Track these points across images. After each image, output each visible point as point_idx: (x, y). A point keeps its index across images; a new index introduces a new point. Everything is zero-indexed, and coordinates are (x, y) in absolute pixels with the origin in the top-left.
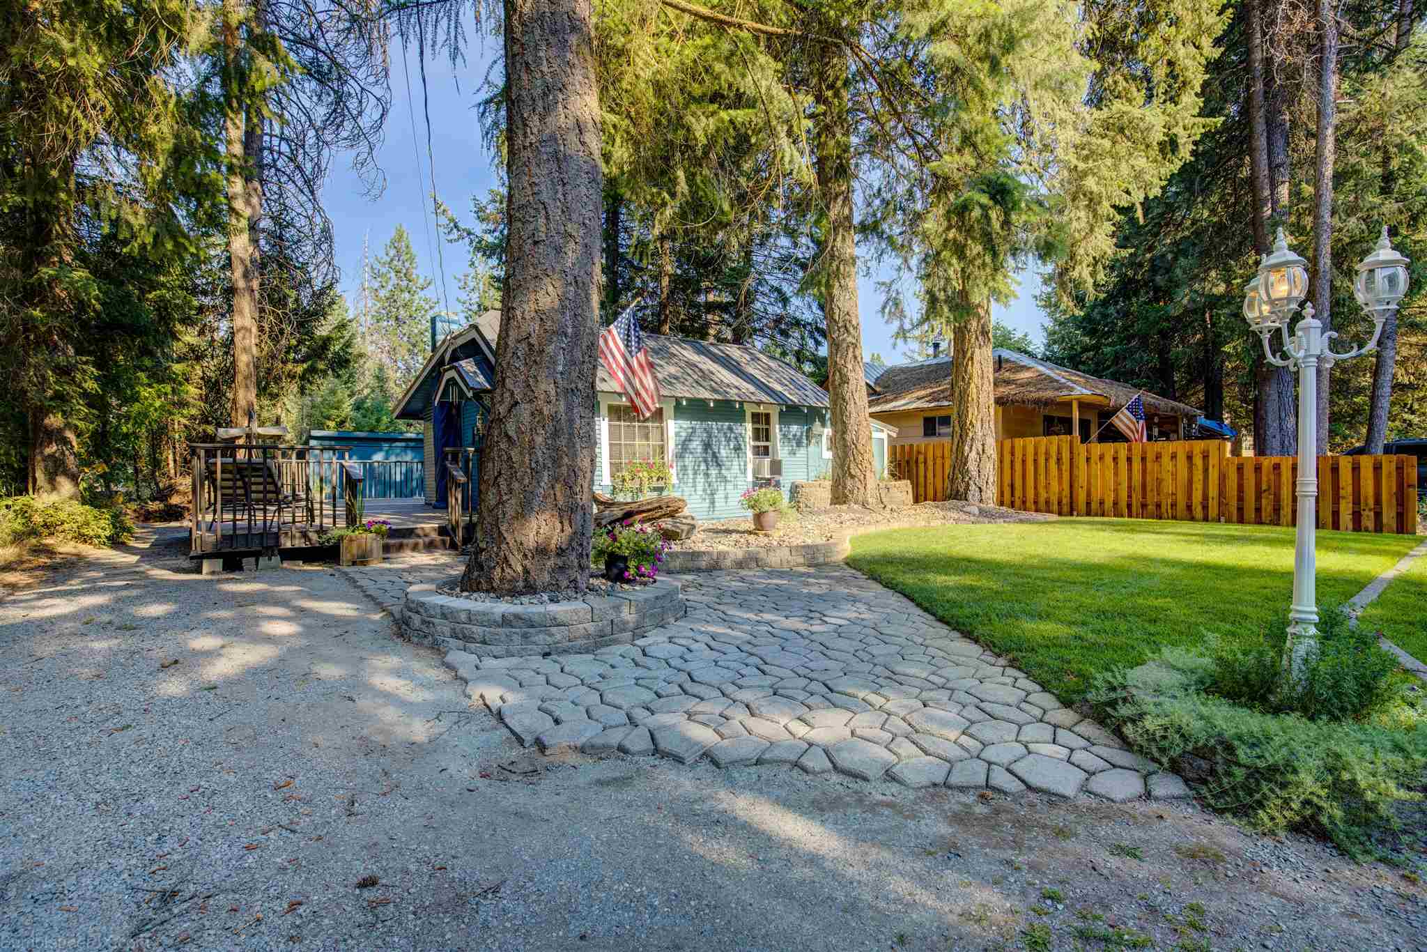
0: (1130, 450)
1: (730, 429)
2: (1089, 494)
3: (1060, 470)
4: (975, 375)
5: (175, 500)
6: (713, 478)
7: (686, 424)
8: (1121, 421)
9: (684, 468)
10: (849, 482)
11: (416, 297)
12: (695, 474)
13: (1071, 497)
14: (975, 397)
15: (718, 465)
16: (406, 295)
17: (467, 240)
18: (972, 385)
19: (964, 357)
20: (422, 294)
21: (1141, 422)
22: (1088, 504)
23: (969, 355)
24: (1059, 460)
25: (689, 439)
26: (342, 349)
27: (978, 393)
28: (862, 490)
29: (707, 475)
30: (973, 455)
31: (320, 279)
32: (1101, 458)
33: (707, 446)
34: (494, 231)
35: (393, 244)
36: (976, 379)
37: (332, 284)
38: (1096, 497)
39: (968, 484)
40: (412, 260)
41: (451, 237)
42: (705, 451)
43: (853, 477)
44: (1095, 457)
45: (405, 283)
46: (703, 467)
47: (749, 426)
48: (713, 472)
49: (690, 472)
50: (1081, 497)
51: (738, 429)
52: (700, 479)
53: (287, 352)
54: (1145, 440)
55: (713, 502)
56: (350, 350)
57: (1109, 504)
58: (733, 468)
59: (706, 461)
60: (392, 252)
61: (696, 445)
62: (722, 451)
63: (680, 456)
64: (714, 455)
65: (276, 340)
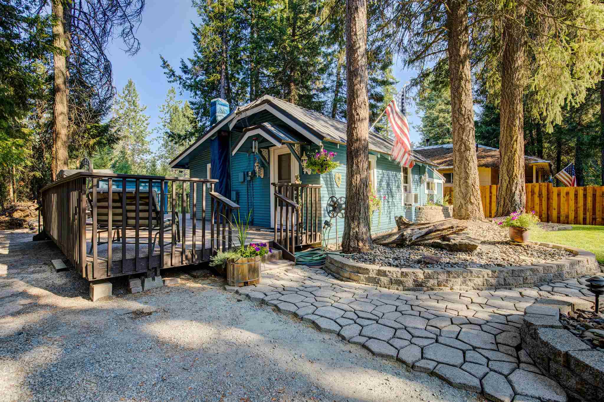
0: (585, 190)
1: (396, 175)
2: (559, 213)
3: (541, 200)
5: (17, 215)
6: (390, 204)
7: (380, 172)
8: (561, 176)
9: (381, 198)
10: (470, 207)
11: (138, 114)
12: (384, 201)
13: (548, 214)
15: (392, 196)
16: (133, 113)
17: (178, 82)
18: (517, 155)
19: (512, 140)
20: (141, 113)
21: (573, 177)
22: (559, 218)
23: (515, 138)
24: (540, 195)
25: (382, 180)
26: (115, 132)
27: (519, 159)
28: (478, 211)
29: (388, 202)
30: (517, 192)
31: (104, 93)
32: (567, 194)
33: (388, 185)
34: (191, 79)
35: (127, 86)
36: (518, 152)
37: (111, 97)
38: (563, 213)
40: (136, 96)
41: (170, 79)
42: (387, 187)
43: (472, 204)
44: (563, 194)
45: (133, 107)
46: (387, 197)
47: (402, 175)
48: (390, 200)
50: (555, 214)
51: (399, 176)
52: (386, 204)
53: (84, 133)
54: (575, 185)
55: (390, 218)
56: (119, 133)
57: (572, 216)
59: (388, 194)
60: (126, 92)
61: (384, 184)
62: (393, 188)
63: (379, 191)
64: (391, 191)
65: (78, 124)
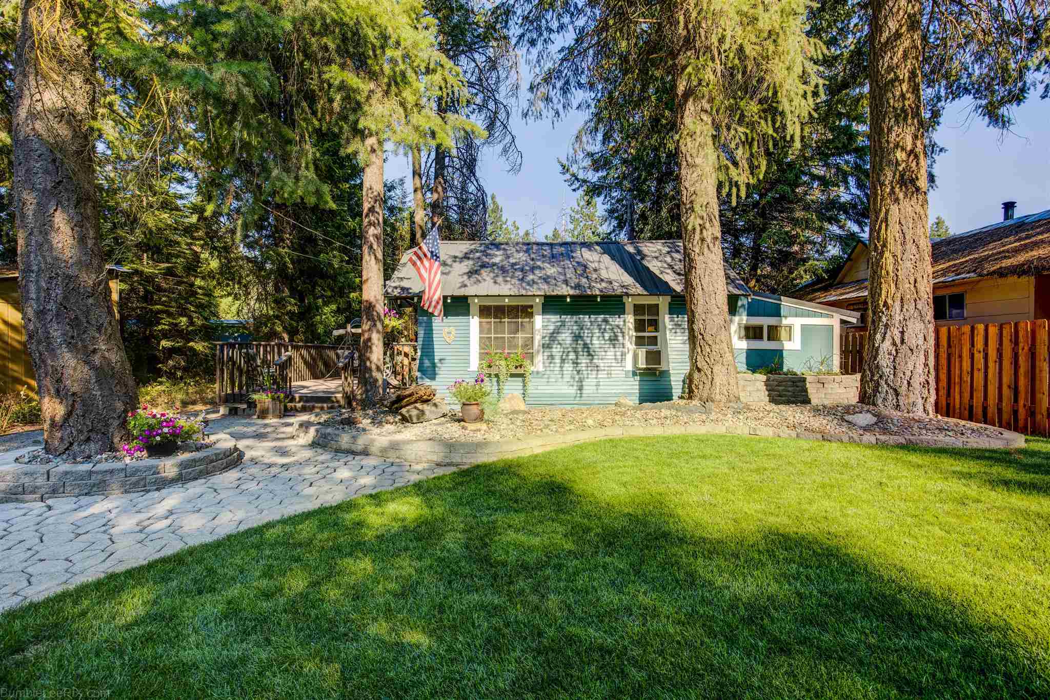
1: (606, 321)
4: (890, 240)
6: (582, 367)
7: (554, 318)
9: (552, 357)
12: (563, 361)
14: (890, 268)
15: (589, 355)
25: (557, 331)
29: (576, 363)
33: (577, 337)
36: (891, 246)
39: (878, 385)
42: (576, 342)
46: (572, 356)
47: (630, 319)
48: (584, 360)
49: (558, 360)
51: (616, 321)
52: (568, 367)
55: (581, 388)
58: (607, 356)
59: (576, 352)
61: (566, 337)
62: (595, 342)
63: (547, 346)
64: (586, 346)
